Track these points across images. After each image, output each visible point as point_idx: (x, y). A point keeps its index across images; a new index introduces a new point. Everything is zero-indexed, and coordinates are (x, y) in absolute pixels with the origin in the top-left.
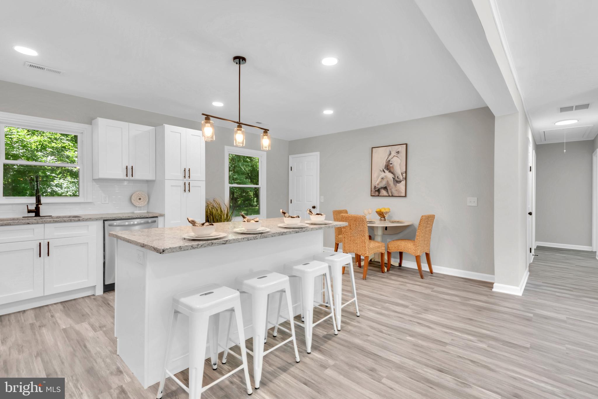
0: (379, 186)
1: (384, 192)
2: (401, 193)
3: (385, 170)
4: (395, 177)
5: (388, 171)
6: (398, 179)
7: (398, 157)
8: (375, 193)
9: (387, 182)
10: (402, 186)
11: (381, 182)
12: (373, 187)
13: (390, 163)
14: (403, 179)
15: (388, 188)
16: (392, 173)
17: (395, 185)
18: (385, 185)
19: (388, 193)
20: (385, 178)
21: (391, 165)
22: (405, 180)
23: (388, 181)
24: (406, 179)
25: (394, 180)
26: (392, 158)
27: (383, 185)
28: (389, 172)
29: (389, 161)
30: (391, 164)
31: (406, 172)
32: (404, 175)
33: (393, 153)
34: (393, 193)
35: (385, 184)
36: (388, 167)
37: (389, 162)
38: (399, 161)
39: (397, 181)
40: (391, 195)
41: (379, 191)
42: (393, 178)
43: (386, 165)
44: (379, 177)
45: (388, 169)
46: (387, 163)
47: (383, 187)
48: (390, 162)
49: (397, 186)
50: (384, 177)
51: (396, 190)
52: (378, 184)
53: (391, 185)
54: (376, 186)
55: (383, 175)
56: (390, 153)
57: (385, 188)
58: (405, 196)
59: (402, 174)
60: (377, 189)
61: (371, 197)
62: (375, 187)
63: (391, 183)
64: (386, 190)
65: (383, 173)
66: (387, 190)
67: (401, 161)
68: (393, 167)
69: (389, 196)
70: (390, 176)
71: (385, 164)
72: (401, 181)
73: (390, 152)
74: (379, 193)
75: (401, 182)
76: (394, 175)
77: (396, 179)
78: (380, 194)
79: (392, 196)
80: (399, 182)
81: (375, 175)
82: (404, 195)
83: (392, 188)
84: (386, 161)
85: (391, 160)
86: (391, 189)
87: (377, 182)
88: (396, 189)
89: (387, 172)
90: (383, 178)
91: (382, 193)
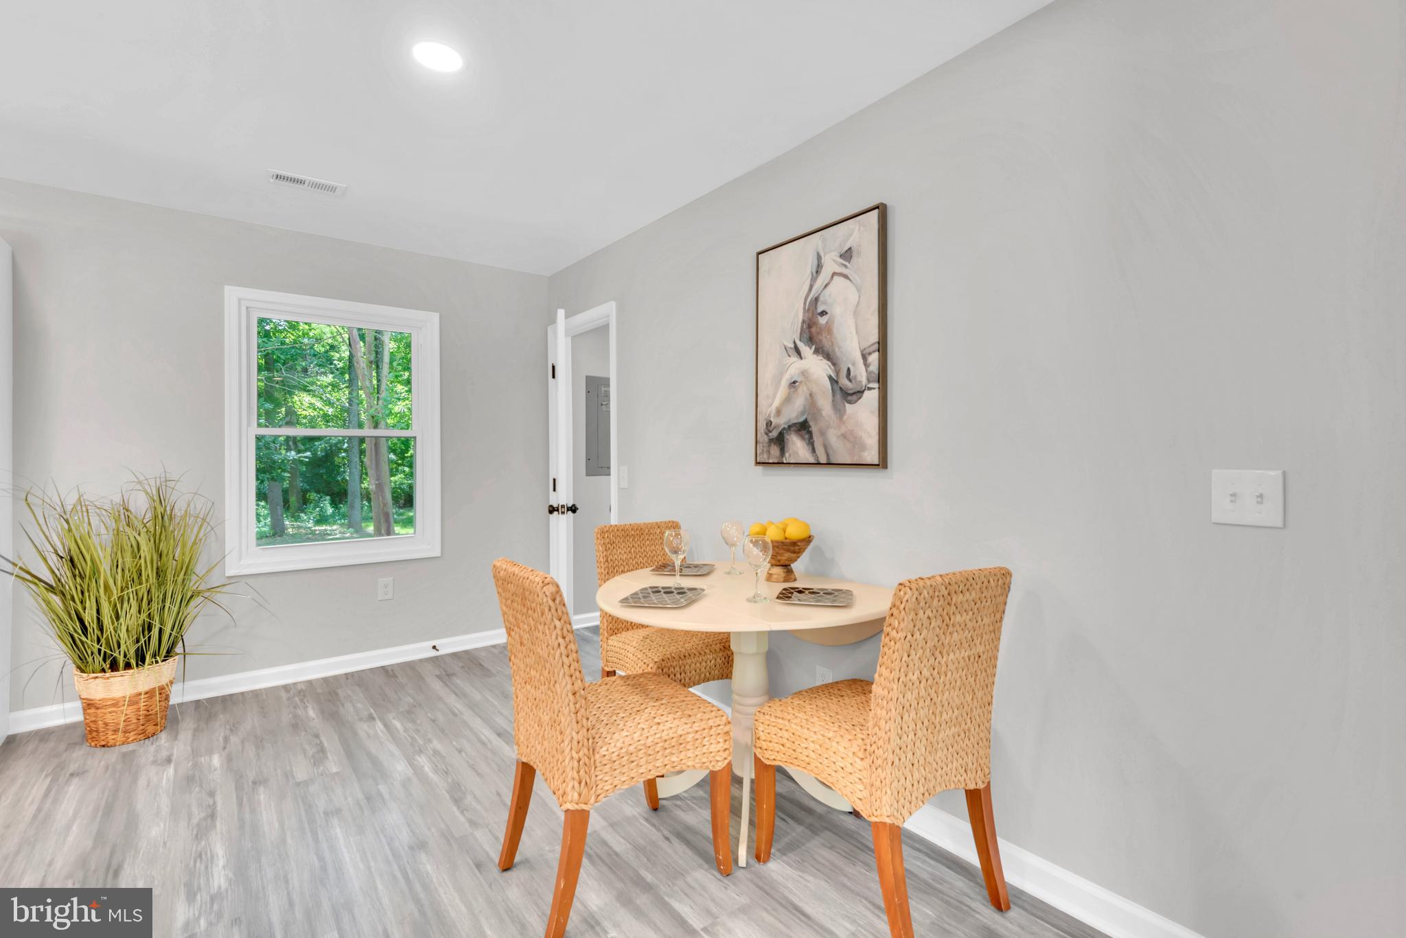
0: (781, 422)
1: (798, 447)
2: (863, 447)
3: (801, 345)
4: (838, 372)
5: (814, 347)
6: (850, 381)
7: (846, 277)
8: (769, 452)
9: (808, 396)
10: (864, 412)
11: (788, 400)
13: (821, 307)
14: (869, 381)
15: (814, 429)
16: (828, 357)
17: (839, 411)
18: (803, 413)
19: (814, 450)
20: (801, 382)
21: (822, 320)
22: (876, 385)
23: (811, 395)
24: (882, 377)
25: (835, 385)
26: (826, 286)
27: (793, 414)
28: (817, 352)
29: (816, 299)
30: (823, 313)
31: (882, 346)
32: (874, 358)
33: (831, 265)
34: (831, 452)
35: (801, 409)
36: (813, 330)
37: (816, 308)
38: (853, 296)
39: (847, 394)
40: (823, 460)
41: (780, 441)
42: (830, 378)
43: (804, 322)
44: (780, 382)
45: (811, 340)
46: (808, 310)
47: (795, 424)
48: (819, 303)
49: (845, 418)
50: (799, 380)
51: (844, 436)
52: (778, 412)
53: (824, 413)
54: (772, 419)
55: (795, 367)
56: (818, 265)
57: (803, 428)
58: (883, 463)
59: (864, 357)
60: (774, 434)
61: (760, 468)
62: (769, 423)
63: (825, 403)
64: (807, 436)
65: (794, 359)
66: (810, 433)
67: (859, 290)
68: (829, 328)
69: (819, 464)
71: (800, 321)
72: (863, 392)
73: (819, 257)
75: (860, 393)
76: (834, 364)
77: (844, 382)
78: (787, 455)
80: (854, 397)
81: (766, 375)
82: (872, 456)
83: (828, 427)
84: (805, 303)
85: (821, 299)
86: (823, 433)
87: (777, 403)
88: (843, 430)
89: (807, 351)
90: (794, 382)
91: (791, 451)
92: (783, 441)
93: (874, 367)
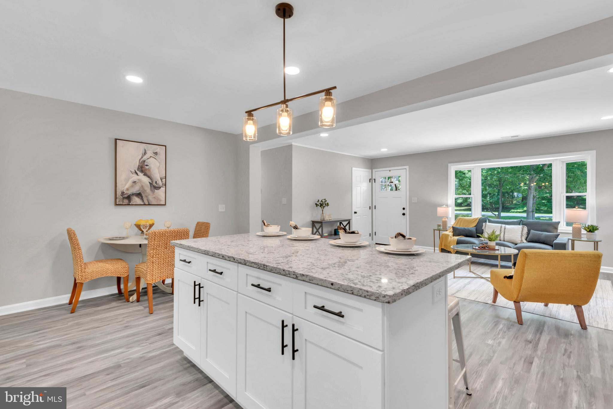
0: (130, 192)
2: (161, 201)
3: (138, 172)
4: (152, 182)
5: (143, 173)
6: (157, 184)
7: (155, 159)
8: (123, 201)
9: (141, 187)
11: (132, 186)
12: (119, 193)
13: (146, 164)
14: (163, 185)
15: (143, 195)
16: (149, 177)
17: (153, 192)
18: (139, 191)
19: (143, 201)
20: (138, 182)
21: (147, 167)
22: (165, 186)
23: (142, 186)
25: (151, 185)
26: (148, 159)
27: (135, 190)
29: (144, 161)
30: (147, 165)
32: (164, 180)
33: (149, 154)
34: (149, 201)
35: (138, 189)
36: (143, 168)
37: (144, 164)
38: (158, 164)
39: (154, 187)
40: (147, 203)
41: (129, 198)
42: (150, 183)
43: (139, 166)
44: (128, 181)
45: (142, 171)
46: (141, 163)
47: (135, 194)
48: (145, 162)
49: (155, 193)
50: (137, 181)
51: (154, 198)
52: (127, 189)
53: (147, 191)
54: (124, 191)
55: (135, 177)
56: (145, 152)
57: (139, 195)
59: (161, 179)
60: (126, 196)
62: (122, 193)
63: (148, 189)
64: (140, 197)
65: (135, 175)
66: (142, 197)
67: (159, 163)
68: (149, 170)
69: (145, 205)
70: (146, 180)
71: (138, 164)
72: (161, 187)
73: (145, 150)
74: (130, 201)
75: (160, 188)
76: (151, 179)
77: (154, 184)
78: (132, 202)
79: (149, 205)
80: (158, 188)
81: (121, 177)
82: (163, 203)
83: (149, 195)
84: (140, 161)
85: (146, 161)
86: (146, 196)
87: (127, 186)
88: (154, 196)
89: (141, 174)
90: (135, 182)
91: (133, 201)
92: (130, 198)
93: (164, 182)
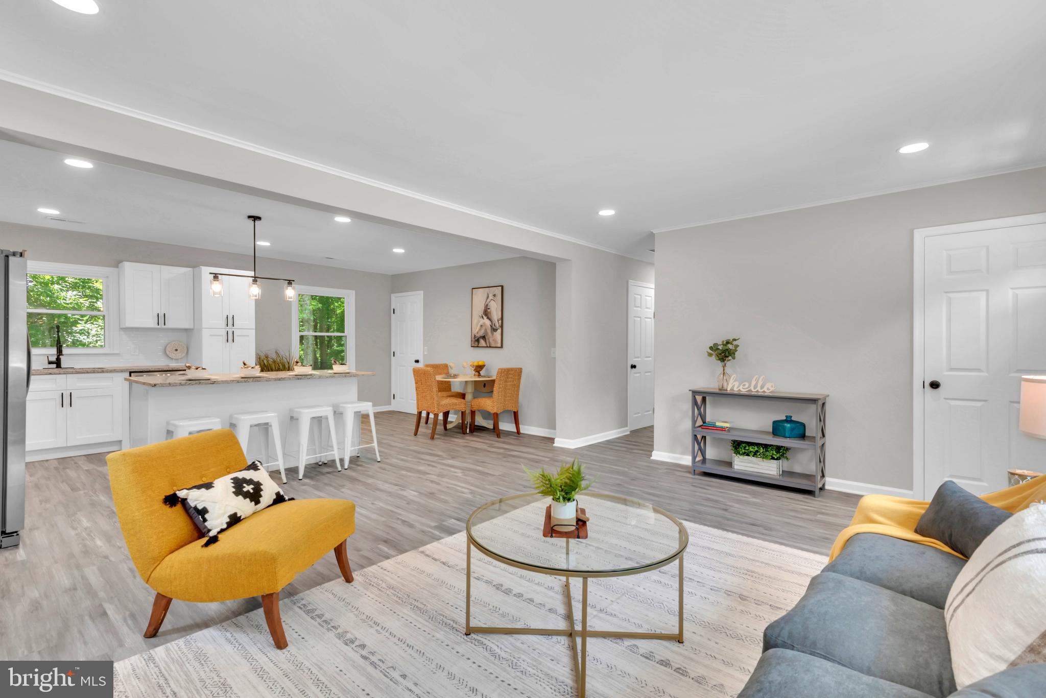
0: (478, 335)
1: (482, 343)
2: (497, 343)
3: (483, 316)
4: (492, 324)
6: (495, 327)
7: (494, 301)
8: (475, 344)
9: (485, 330)
10: (498, 334)
11: (480, 330)
12: (473, 336)
13: (488, 307)
16: (490, 320)
17: (492, 334)
18: (484, 333)
19: (486, 343)
20: (483, 326)
21: (489, 310)
22: (500, 328)
24: (502, 327)
25: (491, 327)
26: (489, 302)
27: (481, 334)
28: (487, 318)
29: (487, 305)
30: (489, 309)
31: (502, 319)
32: (500, 322)
33: (491, 297)
34: (490, 344)
36: (486, 313)
38: (496, 306)
39: (495, 330)
41: (478, 341)
42: (490, 325)
43: (484, 310)
44: (478, 325)
45: (486, 315)
46: (485, 307)
47: (481, 336)
49: (494, 335)
51: (493, 340)
52: (477, 333)
53: (489, 334)
55: (482, 321)
56: (488, 296)
57: (484, 337)
58: (502, 347)
59: (498, 321)
60: (476, 339)
61: (472, 348)
62: (475, 336)
63: (489, 331)
65: (482, 319)
66: (485, 339)
67: (497, 304)
68: (490, 312)
69: (487, 347)
70: (488, 322)
72: (497, 330)
73: (488, 294)
74: (478, 343)
76: (491, 322)
77: (493, 327)
79: (490, 347)
81: (475, 322)
82: (499, 345)
83: (490, 337)
84: (484, 305)
86: (488, 339)
87: (477, 330)
89: (485, 318)
90: (481, 326)
91: (480, 344)
93: (500, 324)
